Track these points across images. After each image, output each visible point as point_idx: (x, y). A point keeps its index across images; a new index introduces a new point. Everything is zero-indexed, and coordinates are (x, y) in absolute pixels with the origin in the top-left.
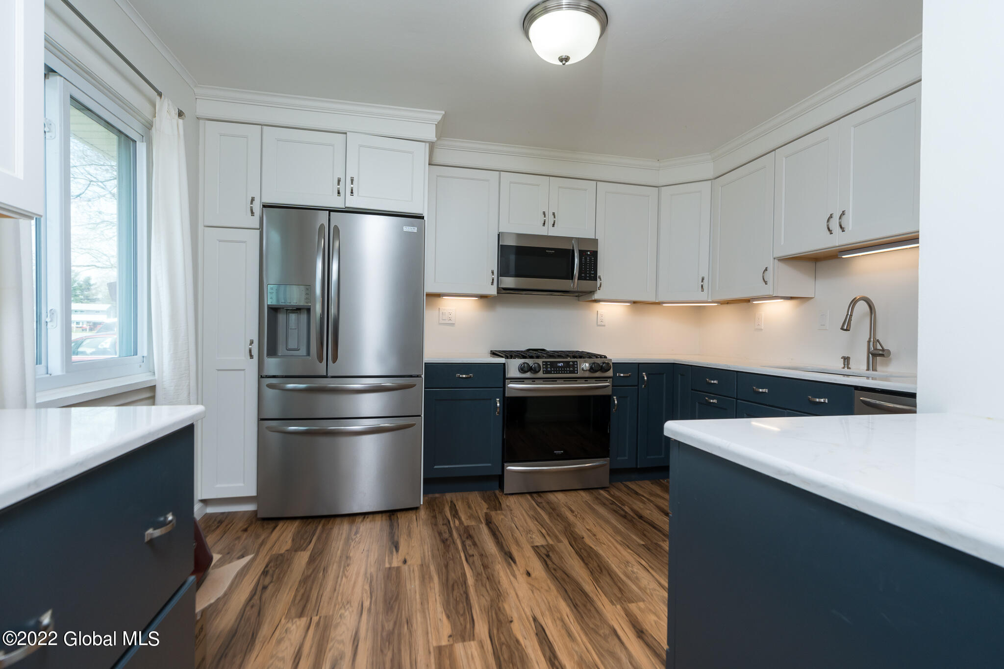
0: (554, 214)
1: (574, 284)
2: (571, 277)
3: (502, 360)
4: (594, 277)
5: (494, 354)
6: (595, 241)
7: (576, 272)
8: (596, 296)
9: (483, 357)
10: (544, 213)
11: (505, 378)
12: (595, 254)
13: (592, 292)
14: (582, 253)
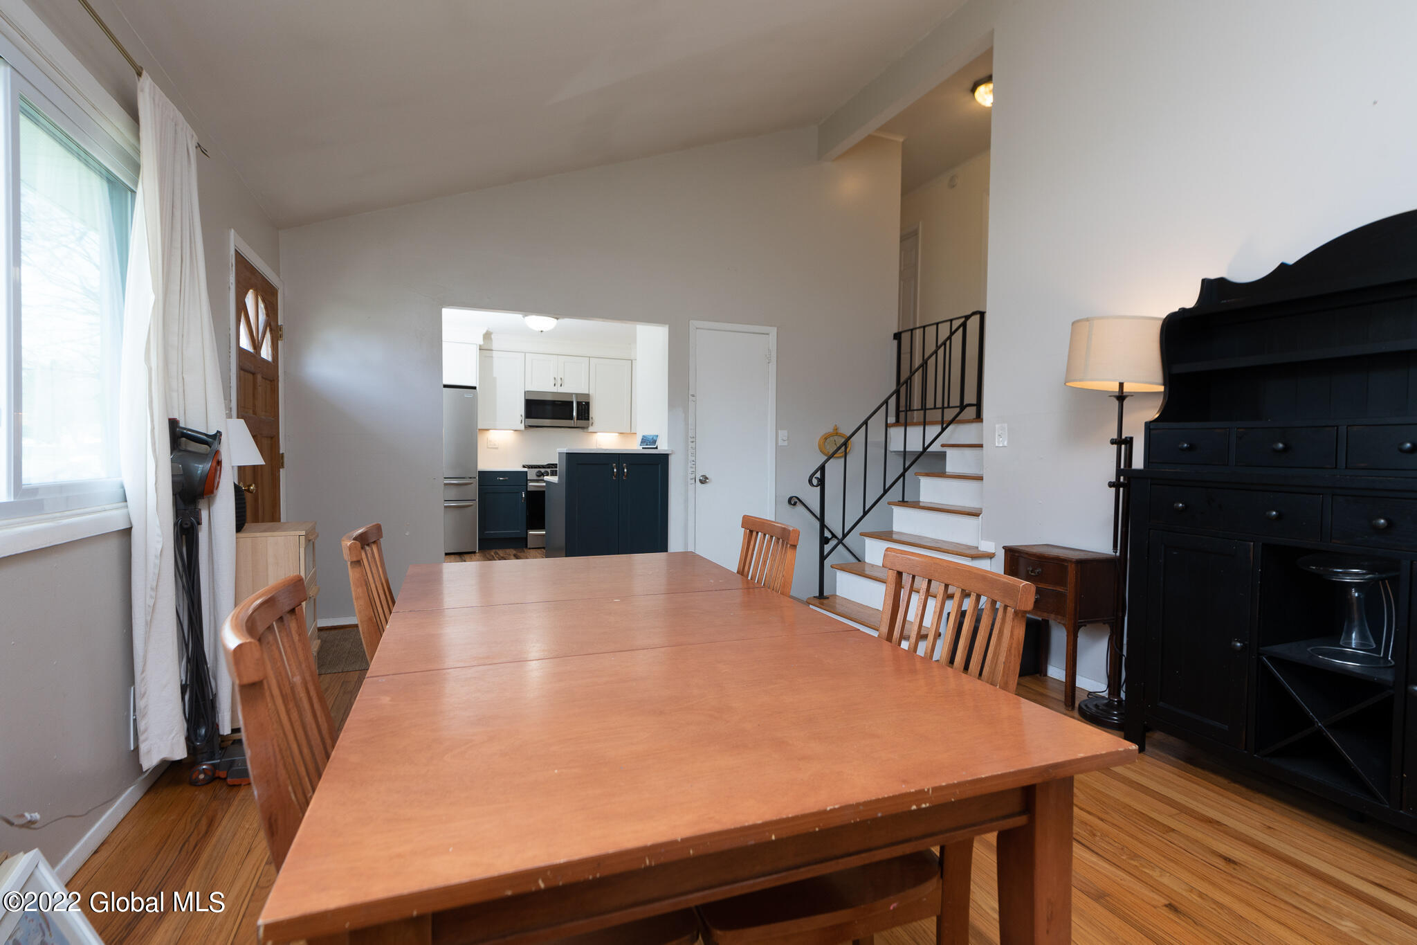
0: (561, 379)
1: (574, 422)
2: (571, 418)
3: (526, 469)
4: (588, 419)
5: (524, 467)
6: (588, 395)
7: (575, 414)
8: (591, 429)
9: (517, 467)
10: (555, 378)
11: (527, 480)
12: (588, 404)
13: (587, 428)
14: (578, 403)
